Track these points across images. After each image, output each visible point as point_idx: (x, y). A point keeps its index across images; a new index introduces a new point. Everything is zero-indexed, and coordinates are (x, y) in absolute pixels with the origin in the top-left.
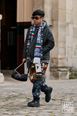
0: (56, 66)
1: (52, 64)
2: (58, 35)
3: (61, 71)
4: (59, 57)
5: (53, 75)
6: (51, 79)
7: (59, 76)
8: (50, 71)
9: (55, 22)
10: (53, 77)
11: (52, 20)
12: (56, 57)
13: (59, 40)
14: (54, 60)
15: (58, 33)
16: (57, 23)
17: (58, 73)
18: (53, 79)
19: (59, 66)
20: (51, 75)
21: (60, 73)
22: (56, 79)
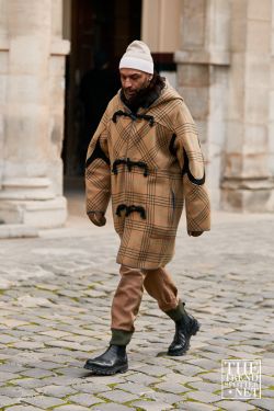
0: (237, 176)
1: (228, 169)
2: (243, 93)
3: (248, 189)
4: (246, 150)
5: (229, 200)
6: (221, 209)
7: (244, 203)
8: (222, 188)
9: (237, 57)
10: (227, 206)
11: (231, 51)
12: (238, 151)
13: (246, 106)
14: (234, 160)
15: (243, 87)
16: (243, 58)
17: (241, 195)
18: (227, 211)
19: (244, 175)
20: (222, 200)
21: (246, 194)
22: (234, 212)
